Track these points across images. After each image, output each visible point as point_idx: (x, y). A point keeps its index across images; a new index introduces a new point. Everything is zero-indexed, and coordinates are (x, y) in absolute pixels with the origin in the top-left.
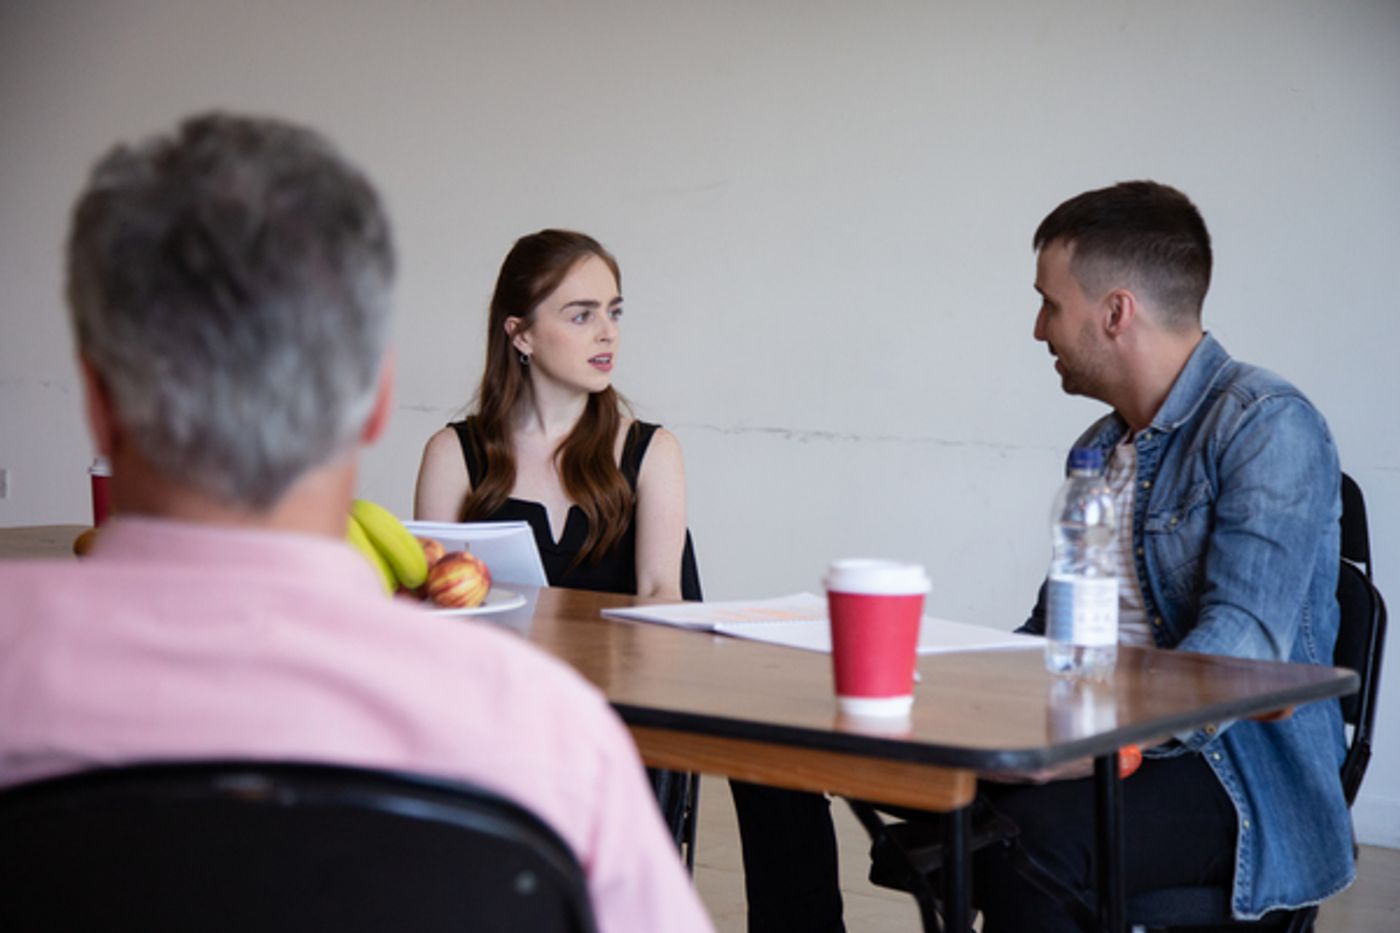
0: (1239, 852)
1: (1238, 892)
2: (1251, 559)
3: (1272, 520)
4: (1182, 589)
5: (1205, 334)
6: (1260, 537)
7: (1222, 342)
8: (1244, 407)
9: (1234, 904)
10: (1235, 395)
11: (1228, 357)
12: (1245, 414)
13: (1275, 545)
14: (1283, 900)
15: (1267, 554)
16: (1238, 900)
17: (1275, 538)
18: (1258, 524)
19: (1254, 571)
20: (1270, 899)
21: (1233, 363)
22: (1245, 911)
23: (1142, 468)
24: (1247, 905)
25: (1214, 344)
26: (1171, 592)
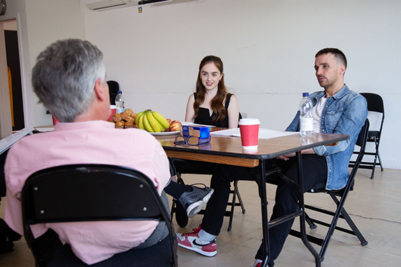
0: (328, 176)
1: (327, 184)
2: (349, 125)
3: (355, 118)
4: (332, 127)
5: (345, 84)
6: (352, 121)
7: (348, 87)
8: (354, 96)
9: (326, 186)
10: (352, 94)
11: (349, 90)
12: (354, 97)
13: (354, 123)
14: (335, 188)
15: (353, 124)
16: (327, 186)
17: (355, 122)
18: (353, 118)
19: (349, 127)
20: (333, 187)
21: (350, 91)
22: (328, 188)
23: (326, 103)
24: (329, 187)
25: (347, 87)
26: (329, 127)
